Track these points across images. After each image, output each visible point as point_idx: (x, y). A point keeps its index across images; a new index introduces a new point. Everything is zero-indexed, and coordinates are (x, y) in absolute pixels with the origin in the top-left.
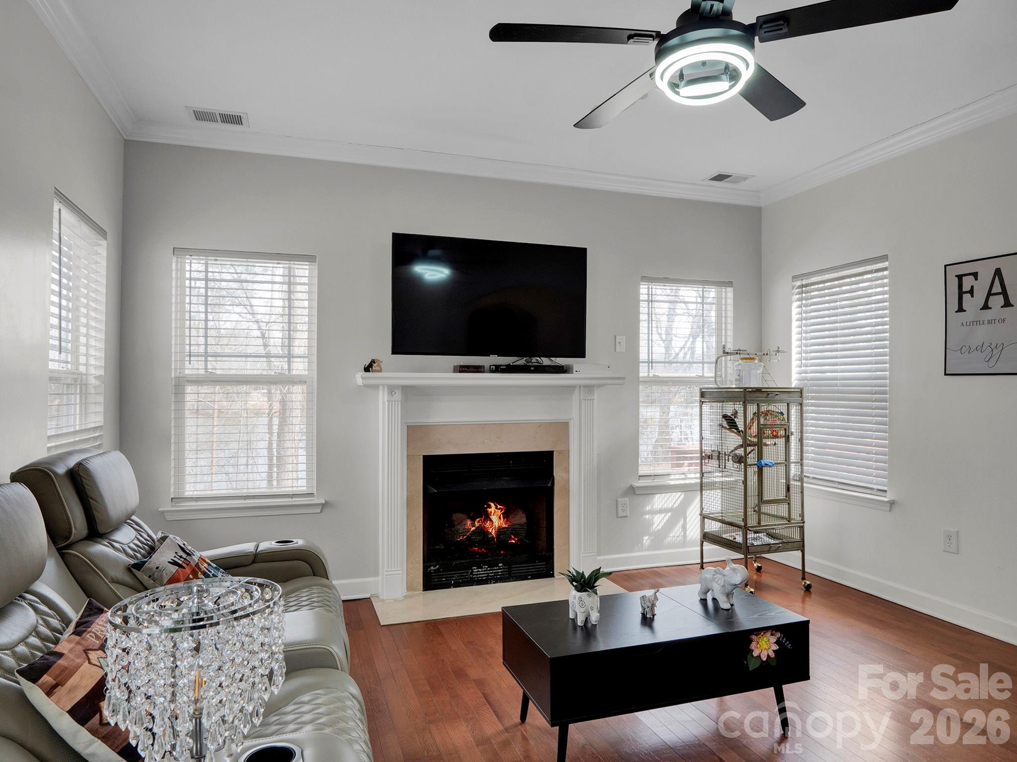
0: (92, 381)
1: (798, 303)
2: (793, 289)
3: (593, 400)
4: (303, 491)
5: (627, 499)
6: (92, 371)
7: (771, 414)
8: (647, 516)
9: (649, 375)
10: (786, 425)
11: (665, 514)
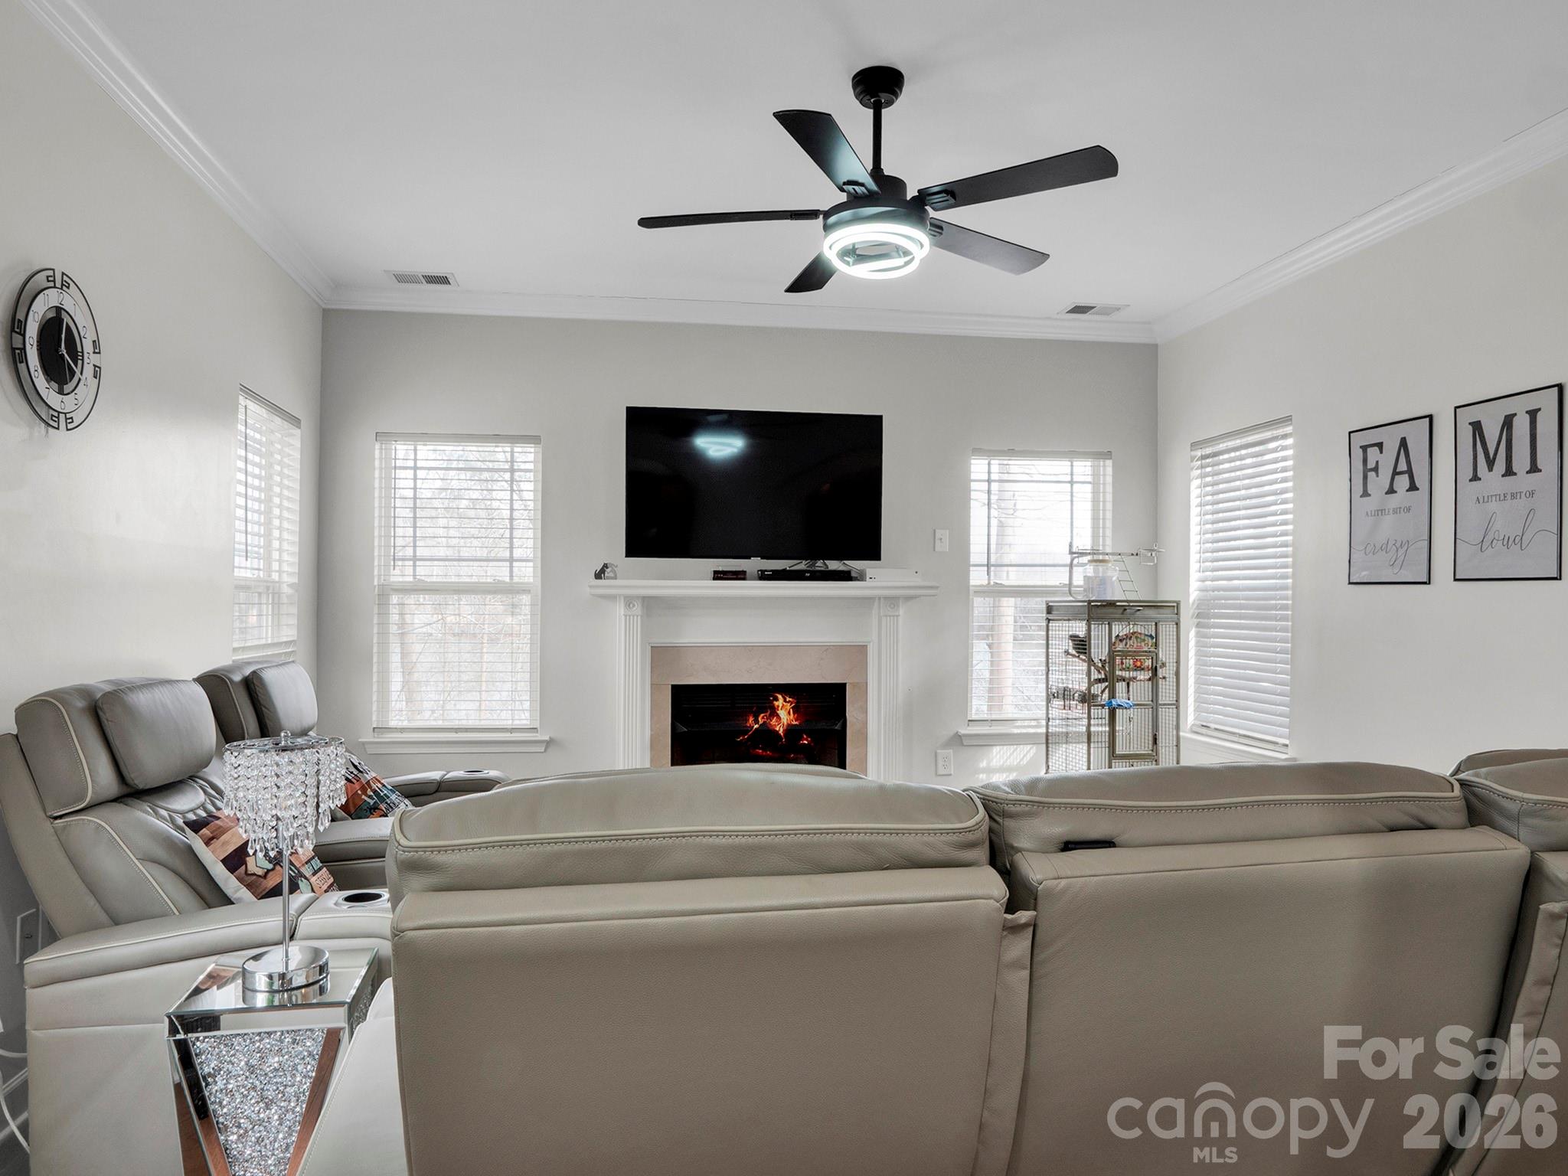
0: (286, 589)
1: (1198, 481)
2: (1192, 461)
3: (897, 616)
4: (527, 725)
5: (951, 751)
6: (286, 578)
7: (1137, 638)
8: (981, 776)
9: (989, 583)
10: (1153, 652)
11: (1008, 774)
